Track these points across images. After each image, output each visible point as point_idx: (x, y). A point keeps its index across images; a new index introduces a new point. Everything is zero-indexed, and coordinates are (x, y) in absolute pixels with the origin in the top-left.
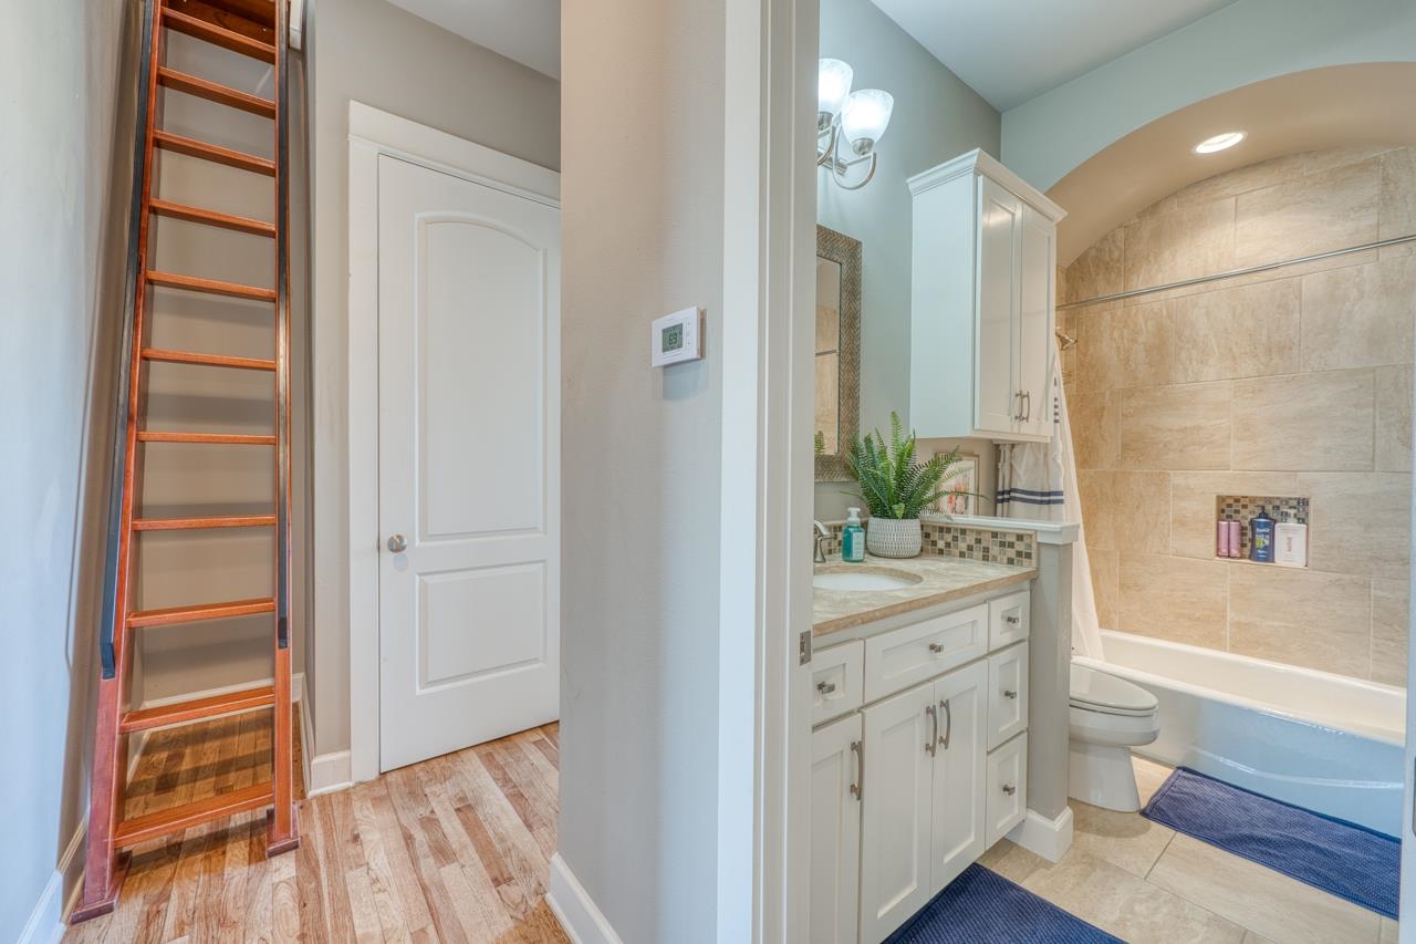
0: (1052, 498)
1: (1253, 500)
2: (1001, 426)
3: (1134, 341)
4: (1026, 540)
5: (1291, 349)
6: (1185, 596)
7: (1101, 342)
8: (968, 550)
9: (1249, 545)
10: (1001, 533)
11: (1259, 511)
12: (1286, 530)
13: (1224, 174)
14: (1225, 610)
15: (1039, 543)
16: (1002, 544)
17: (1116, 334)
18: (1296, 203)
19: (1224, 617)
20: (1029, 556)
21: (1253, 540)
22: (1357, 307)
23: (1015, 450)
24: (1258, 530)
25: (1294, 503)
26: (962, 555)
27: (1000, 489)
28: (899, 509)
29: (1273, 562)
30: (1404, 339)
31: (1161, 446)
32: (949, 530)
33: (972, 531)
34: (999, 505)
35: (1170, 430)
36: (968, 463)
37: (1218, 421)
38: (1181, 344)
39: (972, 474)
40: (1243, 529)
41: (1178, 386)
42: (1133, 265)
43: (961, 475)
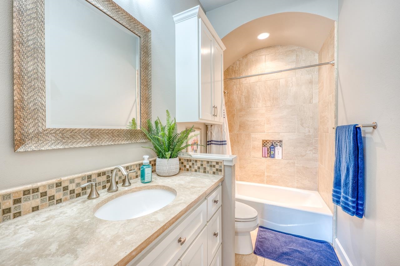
0: (223, 143)
1: (270, 141)
2: (208, 119)
3: (242, 95)
4: (220, 164)
5: (278, 99)
6: (255, 169)
7: (234, 94)
8: (198, 169)
9: (269, 153)
10: (211, 161)
11: (271, 144)
12: (277, 149)
13: (263, 48)
14: (264, 173)
15: (224, 165)
16: (211, 166)
17: (237, 92)
18: (279, 59)
19: (264, 174)
20: (221, 171)
21: (270, 152)
22: (292, 89)
23: (212, 127)
24: (272, 149)
25: (279, 141)
26: (196, 171)
27: (208, 140)
28: (168, 154)
29: (275, 158)
30: (301, 98)
31: (249, 126)
32: (190, 161)
33: (199, 161)
34: (208, 146)
35: (251, 121)
36: (197, 132)
37: (262, 119)
38: (253, 96)
39: (199, 136)
40: (268, 149)
41: (253, 108)
42: (241, 72)
43: (195, 136)
